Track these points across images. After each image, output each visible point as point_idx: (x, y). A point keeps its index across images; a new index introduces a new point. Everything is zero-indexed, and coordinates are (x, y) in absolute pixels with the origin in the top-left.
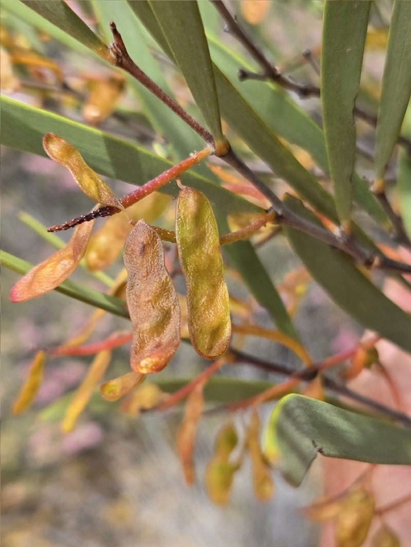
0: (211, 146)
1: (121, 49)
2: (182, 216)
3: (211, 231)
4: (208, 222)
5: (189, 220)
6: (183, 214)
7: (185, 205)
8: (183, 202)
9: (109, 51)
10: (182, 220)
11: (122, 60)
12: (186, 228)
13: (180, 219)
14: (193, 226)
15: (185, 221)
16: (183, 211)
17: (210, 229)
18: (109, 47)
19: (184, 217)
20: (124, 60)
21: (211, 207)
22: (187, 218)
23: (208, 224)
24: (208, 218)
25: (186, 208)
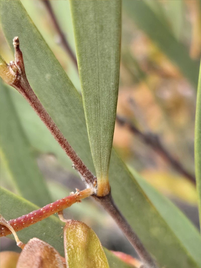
0: (92, 186)
1: (20, 67)
2: (72, 246)
3: (102, 264)
4: (97, 256)
5: (79, 250)
6: (73, 244)
7: (74, 235)
8: (71, 233)
9: (9, 68)
10: (72, 250)
11: (20, 78)
12: (77, 259)
13: (70, 249)
14: (84, 258)
15: (76, 252)
16: (72, 241)
17: (100, 262)
18: (9, 64)
19: (74, 247)
20: (22, 79)
21: (99, 241)
22: (78, 249)
23: (98, 258)
24: (97, 252)
25: (75, 238)
